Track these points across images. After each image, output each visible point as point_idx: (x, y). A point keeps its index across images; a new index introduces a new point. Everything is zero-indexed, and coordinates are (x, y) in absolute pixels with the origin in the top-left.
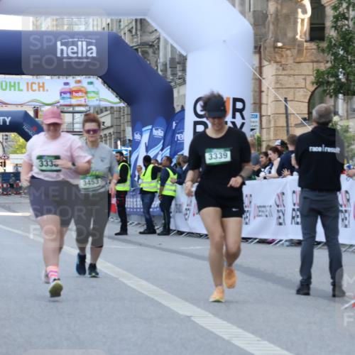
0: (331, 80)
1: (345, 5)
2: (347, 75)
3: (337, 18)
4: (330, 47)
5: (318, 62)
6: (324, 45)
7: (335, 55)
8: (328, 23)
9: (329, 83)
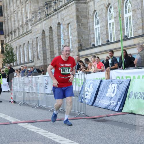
0: (6, 60)
1: (7, 46)
2: (9, 59)
3: (6, 49)
4: (5, 55)
5: (3, 57)
6: (4, 54)
7: (6, 56)
8: (5, 50)
9: (5, 61)
